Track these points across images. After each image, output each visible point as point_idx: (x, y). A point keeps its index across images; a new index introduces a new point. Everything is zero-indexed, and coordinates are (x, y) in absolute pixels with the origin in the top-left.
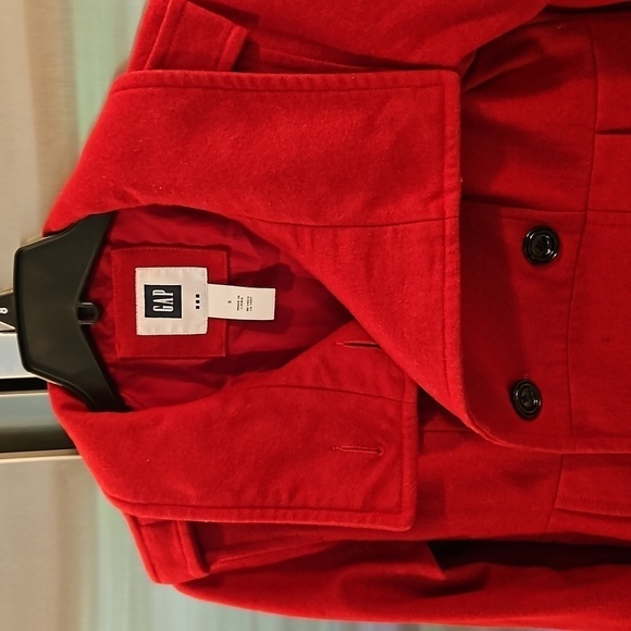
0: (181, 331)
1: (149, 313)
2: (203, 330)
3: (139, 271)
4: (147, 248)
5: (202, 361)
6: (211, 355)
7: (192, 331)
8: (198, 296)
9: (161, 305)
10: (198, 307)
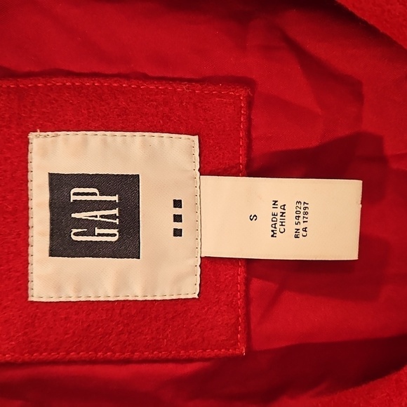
0: (137, 291)
1: (61, 246)
2: (190, 289)
3: (37, 141)
4: (58, 82)
5: (189, 368)
6: (209, 353)
7: (165, 292)
8: (177, 204)
9: (89, 226)
10: (178, 233)
